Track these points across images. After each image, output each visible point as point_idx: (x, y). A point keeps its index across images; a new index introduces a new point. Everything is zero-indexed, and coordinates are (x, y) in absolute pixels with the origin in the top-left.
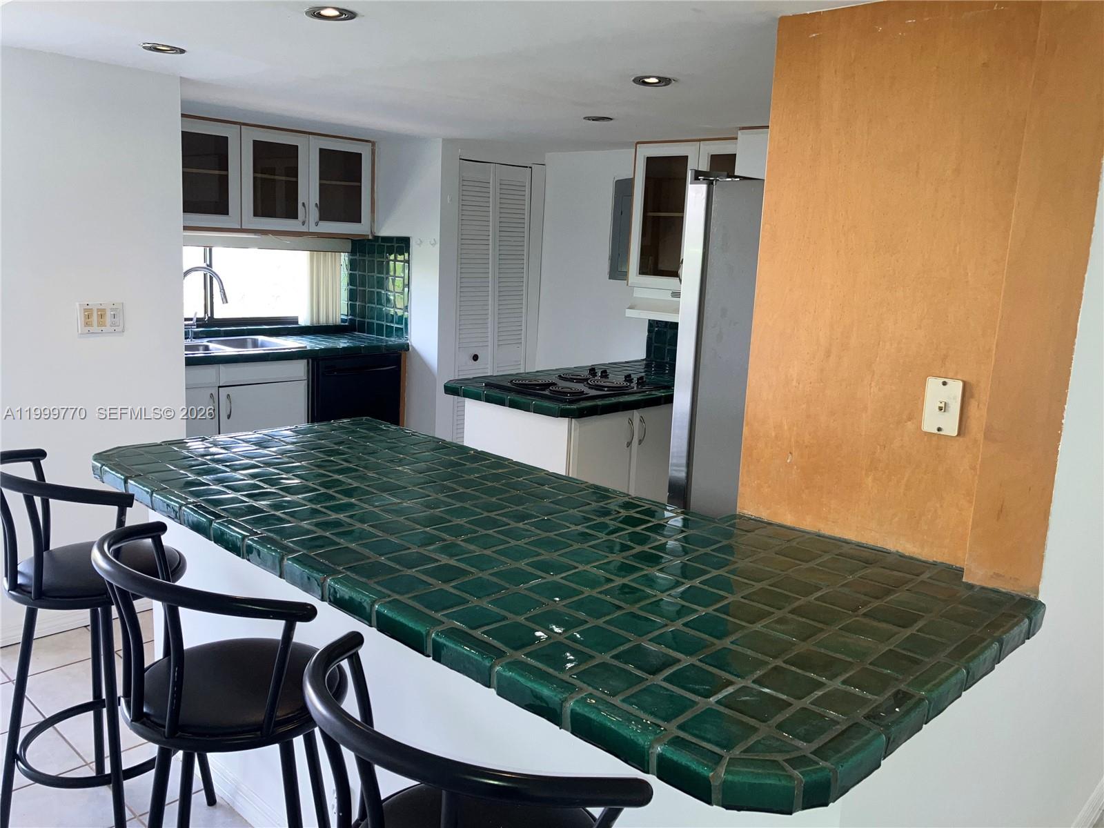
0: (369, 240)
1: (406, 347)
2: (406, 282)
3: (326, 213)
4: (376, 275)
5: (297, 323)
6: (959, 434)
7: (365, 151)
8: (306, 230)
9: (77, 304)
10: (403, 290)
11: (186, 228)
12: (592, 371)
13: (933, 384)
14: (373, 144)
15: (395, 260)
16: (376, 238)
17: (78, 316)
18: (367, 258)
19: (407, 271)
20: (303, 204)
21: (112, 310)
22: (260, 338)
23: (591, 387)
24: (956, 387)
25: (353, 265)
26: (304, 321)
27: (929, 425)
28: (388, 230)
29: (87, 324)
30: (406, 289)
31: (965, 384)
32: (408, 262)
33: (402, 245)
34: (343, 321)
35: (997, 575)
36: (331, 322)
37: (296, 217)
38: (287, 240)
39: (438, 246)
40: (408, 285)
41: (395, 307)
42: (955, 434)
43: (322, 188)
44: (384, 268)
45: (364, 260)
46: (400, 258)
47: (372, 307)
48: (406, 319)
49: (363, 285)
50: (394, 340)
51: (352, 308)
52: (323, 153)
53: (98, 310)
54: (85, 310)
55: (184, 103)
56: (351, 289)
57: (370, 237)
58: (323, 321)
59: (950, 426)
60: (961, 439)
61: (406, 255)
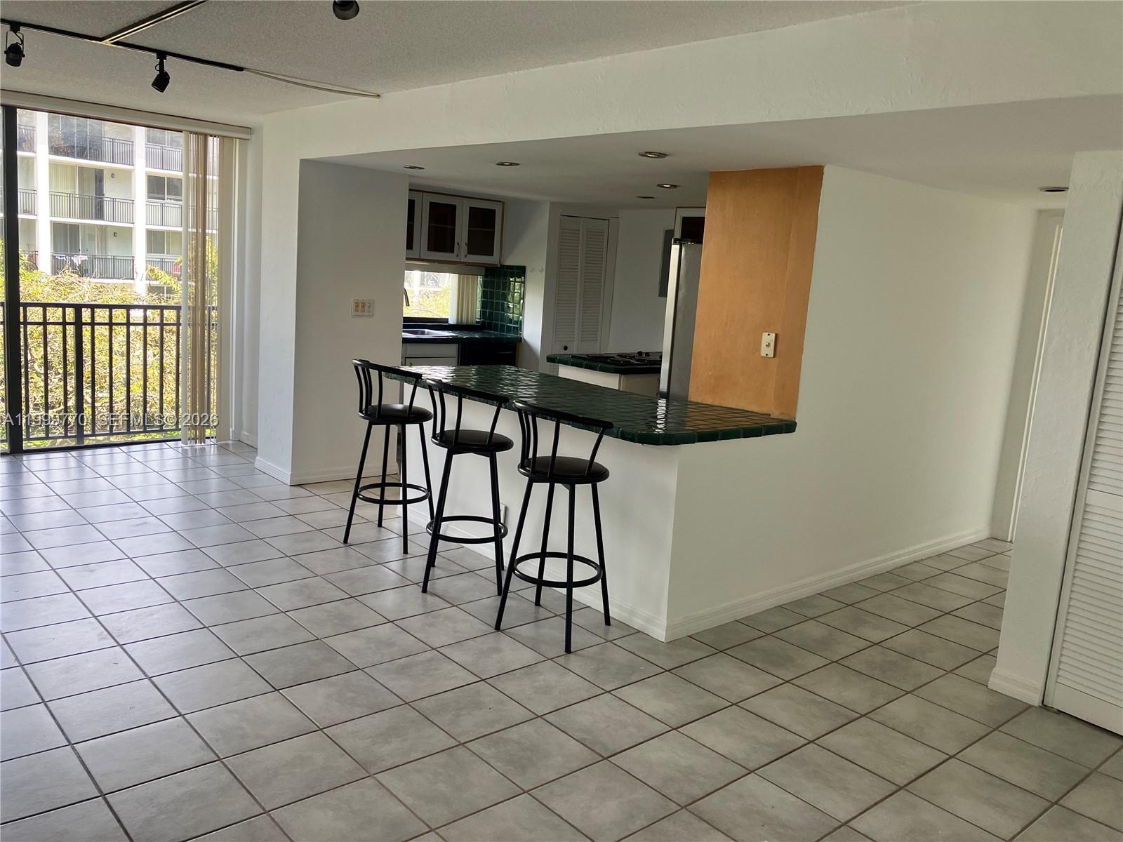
0: (497, 267)
1: (520, 340)
2: (522, 297)
3: (472, 249)
4: (501, 291)
5: (447, 322)
6: (774, 356)
7: (497, 208)
8: (458, 260)
9: (352, 300)
10: (520, 302)
11: (407, 259)
12: (640, 353)
13: (765, 335)
14: (503, 203)
15: (515, 281)
16: (503, 266)
17: (353, 305)
18: (496, 280)
19: (522, 289)
20: (458, 244)
21: (368, 303)
22: (426, 330)
23: (637, 360)
24: (773, 336)
25: (485, 285)
26: (452, 321)
27: (763, 354)
28: (511, 261)
29: (357, 311)
30: (522, 301)
31: (777, 336)
32: (524, 282)
33: (520, 271)
34: (477, 322)
35: (782, 413)
36: (469, 323)
37: (453, 252)
38: (446, 266)
39: (544, 273)
40: (523, 299)
41: (513, 313)
42: (772, 356)
43: (470, 232)
44: (506, 286)
45: (494, 281)
46: (517, 280)
47: (498, 313)
48: (521, 322)
49: (492, 298)
50: (511, 335)
51: (483, 314)
52: (472, 209)
53: (362, 303)
54: (356, 303)
55: (410, 184)
56: (483, 301)
57: (499, 266)
58: (464, 322)
59: (770, 352)
60: (776, 359)
61: (523, 278)
